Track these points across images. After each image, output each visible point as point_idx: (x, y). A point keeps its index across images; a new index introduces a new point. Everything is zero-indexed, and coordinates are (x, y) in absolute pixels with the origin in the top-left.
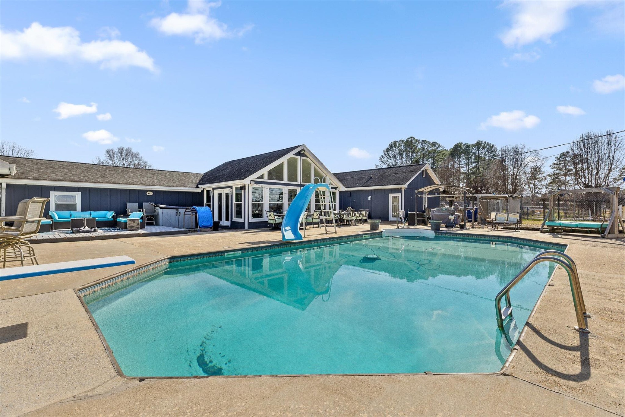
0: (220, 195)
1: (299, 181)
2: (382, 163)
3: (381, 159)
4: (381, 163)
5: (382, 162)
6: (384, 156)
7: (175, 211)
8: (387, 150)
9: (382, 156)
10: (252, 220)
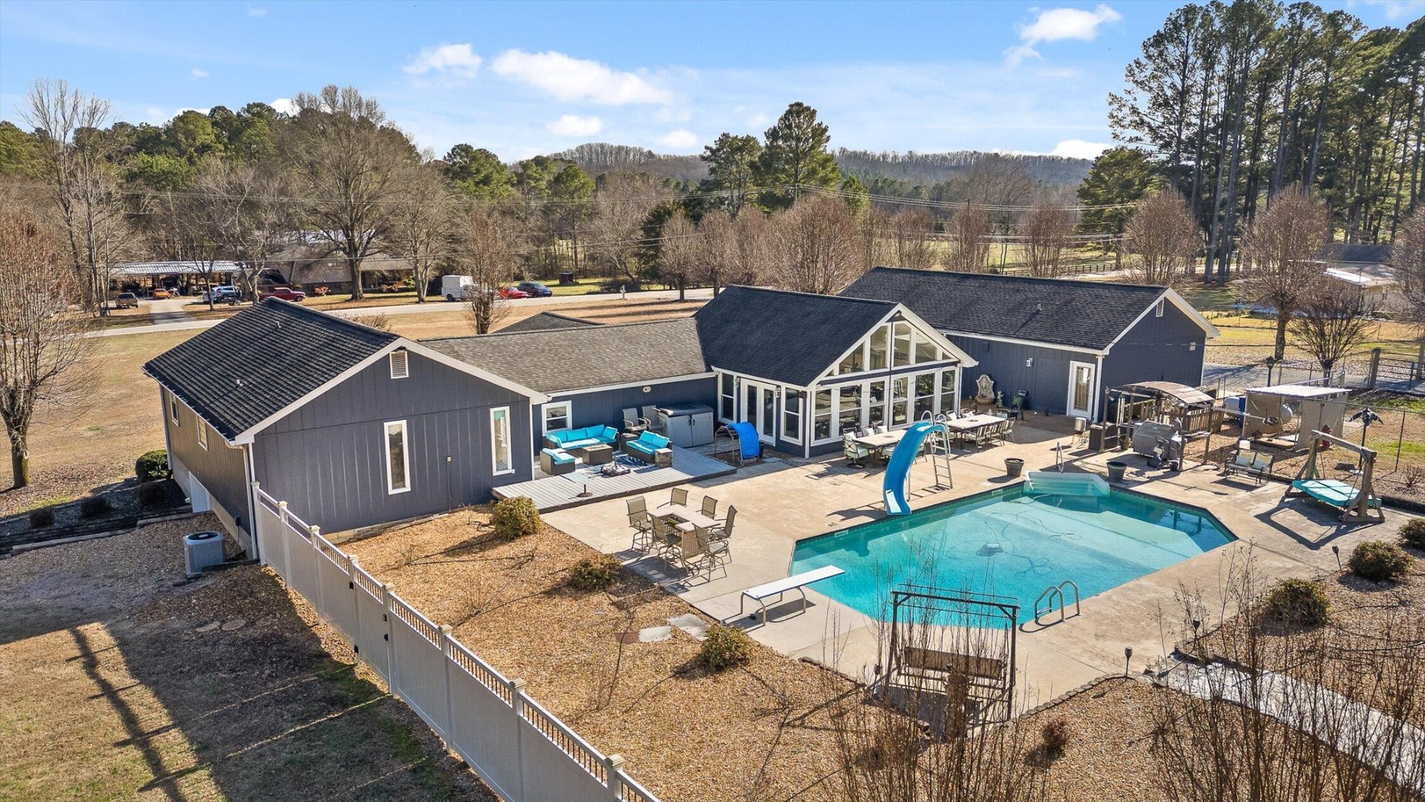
0: (752, 392)
1: (888, 366)
2: (1135, 85)
3: (1131, 72)
4: (1131, 86)
5: (1136, 82)
6: (1144, 61)
7: (686, 418)
8: (1159, 40)
9: (1137, 63)
10: (815, 443)
